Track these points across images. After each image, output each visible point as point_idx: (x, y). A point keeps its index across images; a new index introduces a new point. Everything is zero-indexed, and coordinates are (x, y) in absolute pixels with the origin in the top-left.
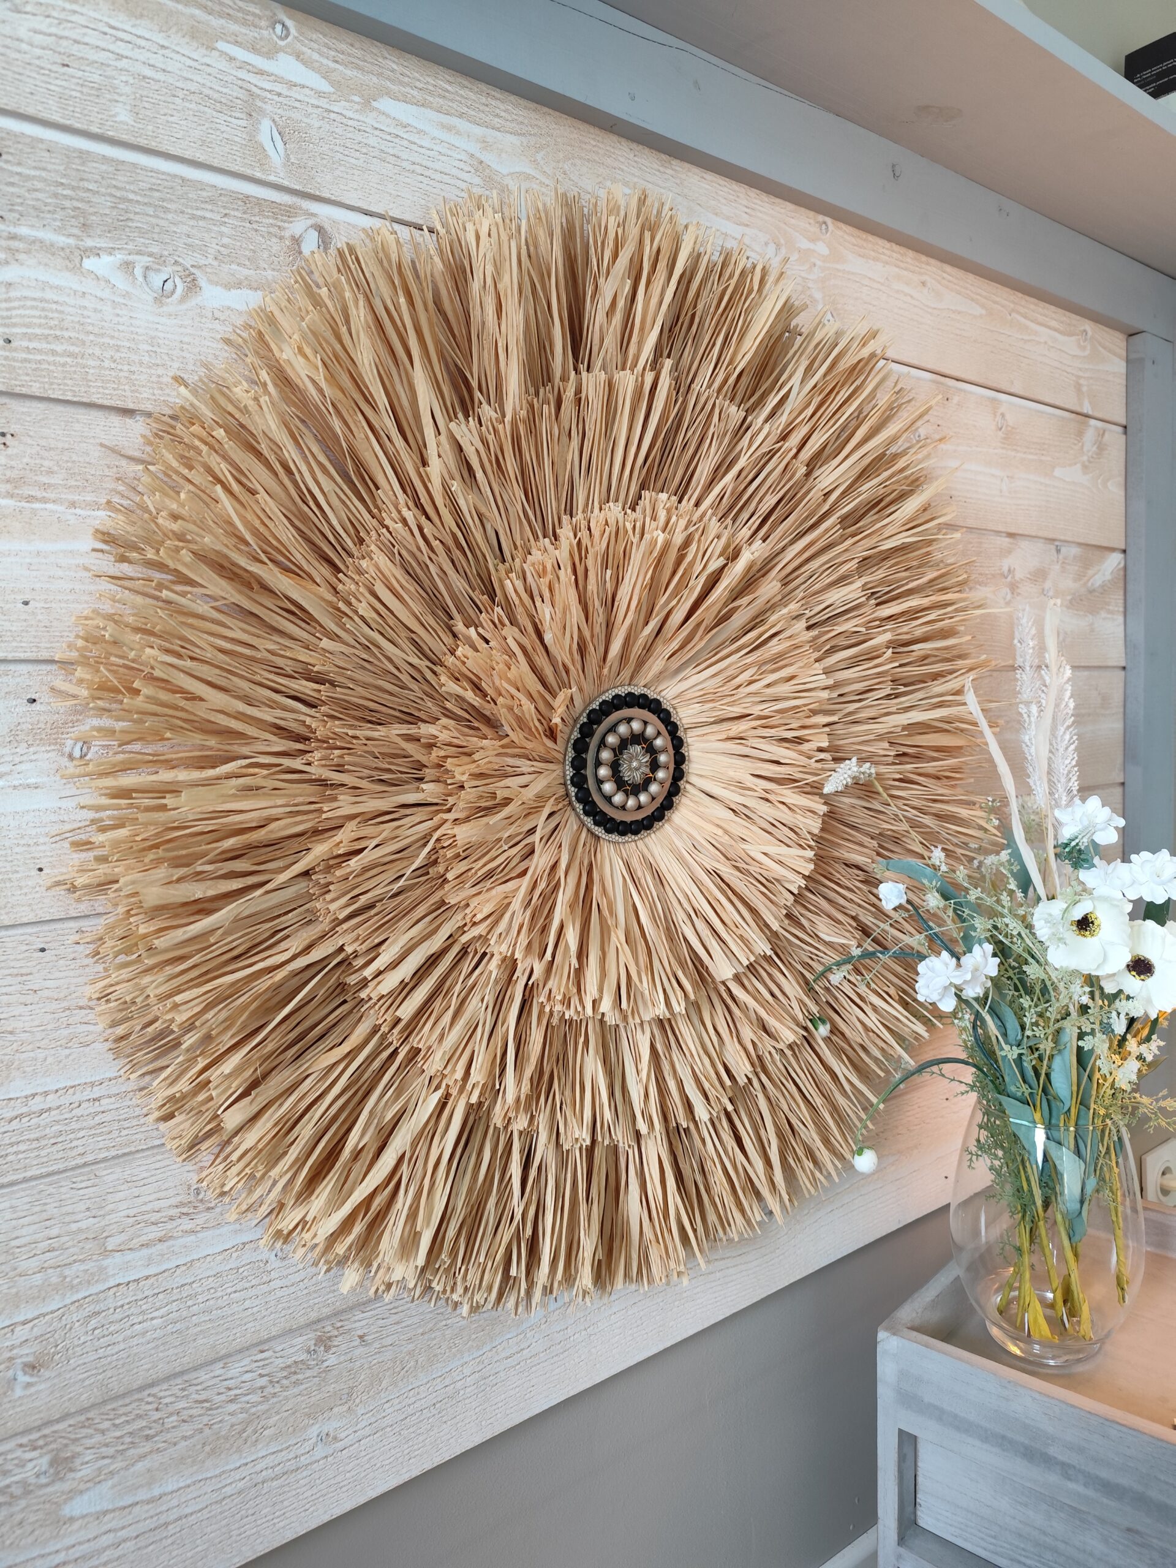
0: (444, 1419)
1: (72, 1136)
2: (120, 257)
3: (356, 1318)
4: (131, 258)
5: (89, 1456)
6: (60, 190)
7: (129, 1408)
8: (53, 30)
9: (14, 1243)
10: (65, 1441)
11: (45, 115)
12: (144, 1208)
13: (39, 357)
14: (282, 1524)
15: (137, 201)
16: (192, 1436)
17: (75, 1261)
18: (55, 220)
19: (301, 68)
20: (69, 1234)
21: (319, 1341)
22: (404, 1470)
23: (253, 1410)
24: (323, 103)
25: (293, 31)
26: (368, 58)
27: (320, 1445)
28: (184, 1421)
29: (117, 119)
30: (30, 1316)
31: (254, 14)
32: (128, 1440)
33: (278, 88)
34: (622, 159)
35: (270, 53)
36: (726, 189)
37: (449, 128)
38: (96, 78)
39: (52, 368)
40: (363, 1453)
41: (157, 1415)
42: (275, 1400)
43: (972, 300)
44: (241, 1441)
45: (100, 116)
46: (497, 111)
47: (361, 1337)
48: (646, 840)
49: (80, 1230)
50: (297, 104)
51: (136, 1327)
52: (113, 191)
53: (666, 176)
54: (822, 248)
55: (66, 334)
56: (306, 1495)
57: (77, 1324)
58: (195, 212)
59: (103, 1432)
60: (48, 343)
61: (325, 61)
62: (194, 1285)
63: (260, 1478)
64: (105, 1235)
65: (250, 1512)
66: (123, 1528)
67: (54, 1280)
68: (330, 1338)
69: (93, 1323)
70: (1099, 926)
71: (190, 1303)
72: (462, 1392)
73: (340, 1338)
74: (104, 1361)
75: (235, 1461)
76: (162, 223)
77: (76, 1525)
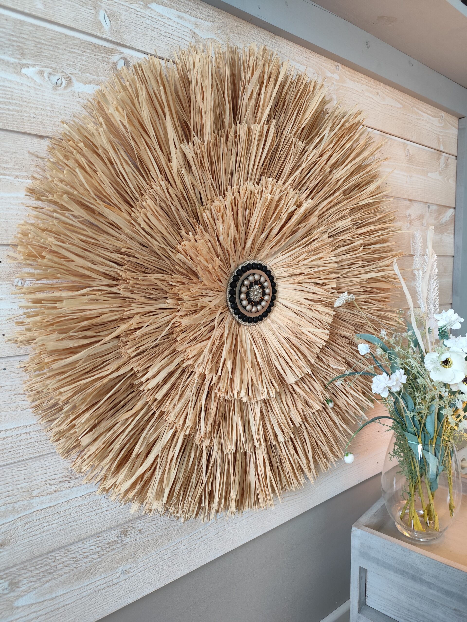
0: (174, 563)
1: (18, 448)
2: (38, 68)
3: (138, 523)
4: (43, 69)
5: (25, 581)
6: (11, 38)
7: (42, 561)
10: (15, 576)
12: (49, 478)
14: (106, 607)
15: (46, 44)
16: (69, 572)
17: (19, 501)
18: (9, 51)
20: (16, 489)
21: (123, 532)
22: (157, 584)
23: (95, 561)
24: (127, 4)
27: (123, 575)
28: (65, 566)
29: (37, 7)
32: (42, 574)
34: (254, 34)
36: (297, 50)
37: (181, 18)
39: (8, 116)
40: (140, 578)
41: (54, 564)
42: (104, 557)
43: (397, 101)
44: (89, 574)
45: (29, 5)
46: (202, 11)
47: (140, 530)
48: (260, 325)
49: (21, 488)
50: (116, 4)
51: (45, 528)
52: (35, 39)
53: (273, 43)
54: (336, 77)
55: (14, 102)
56: (116, 595)
57: (20, 527)
58: (71, 50)
59: (31, 571)
60: (6, 105)
62: (70, 510)
63: (97, 589)
64: (32, 489)
65: (93, 603)
66: (40, 611)
67: (10, 509)
68: (127, 531)
69: (27, 526)
70: (452, 363)
71: (68, 518)
72: (181, 552)
73: (131, 531)
74: (31, 542)
75: (87, 582)
76: (56, 54)
77: (20, 610)
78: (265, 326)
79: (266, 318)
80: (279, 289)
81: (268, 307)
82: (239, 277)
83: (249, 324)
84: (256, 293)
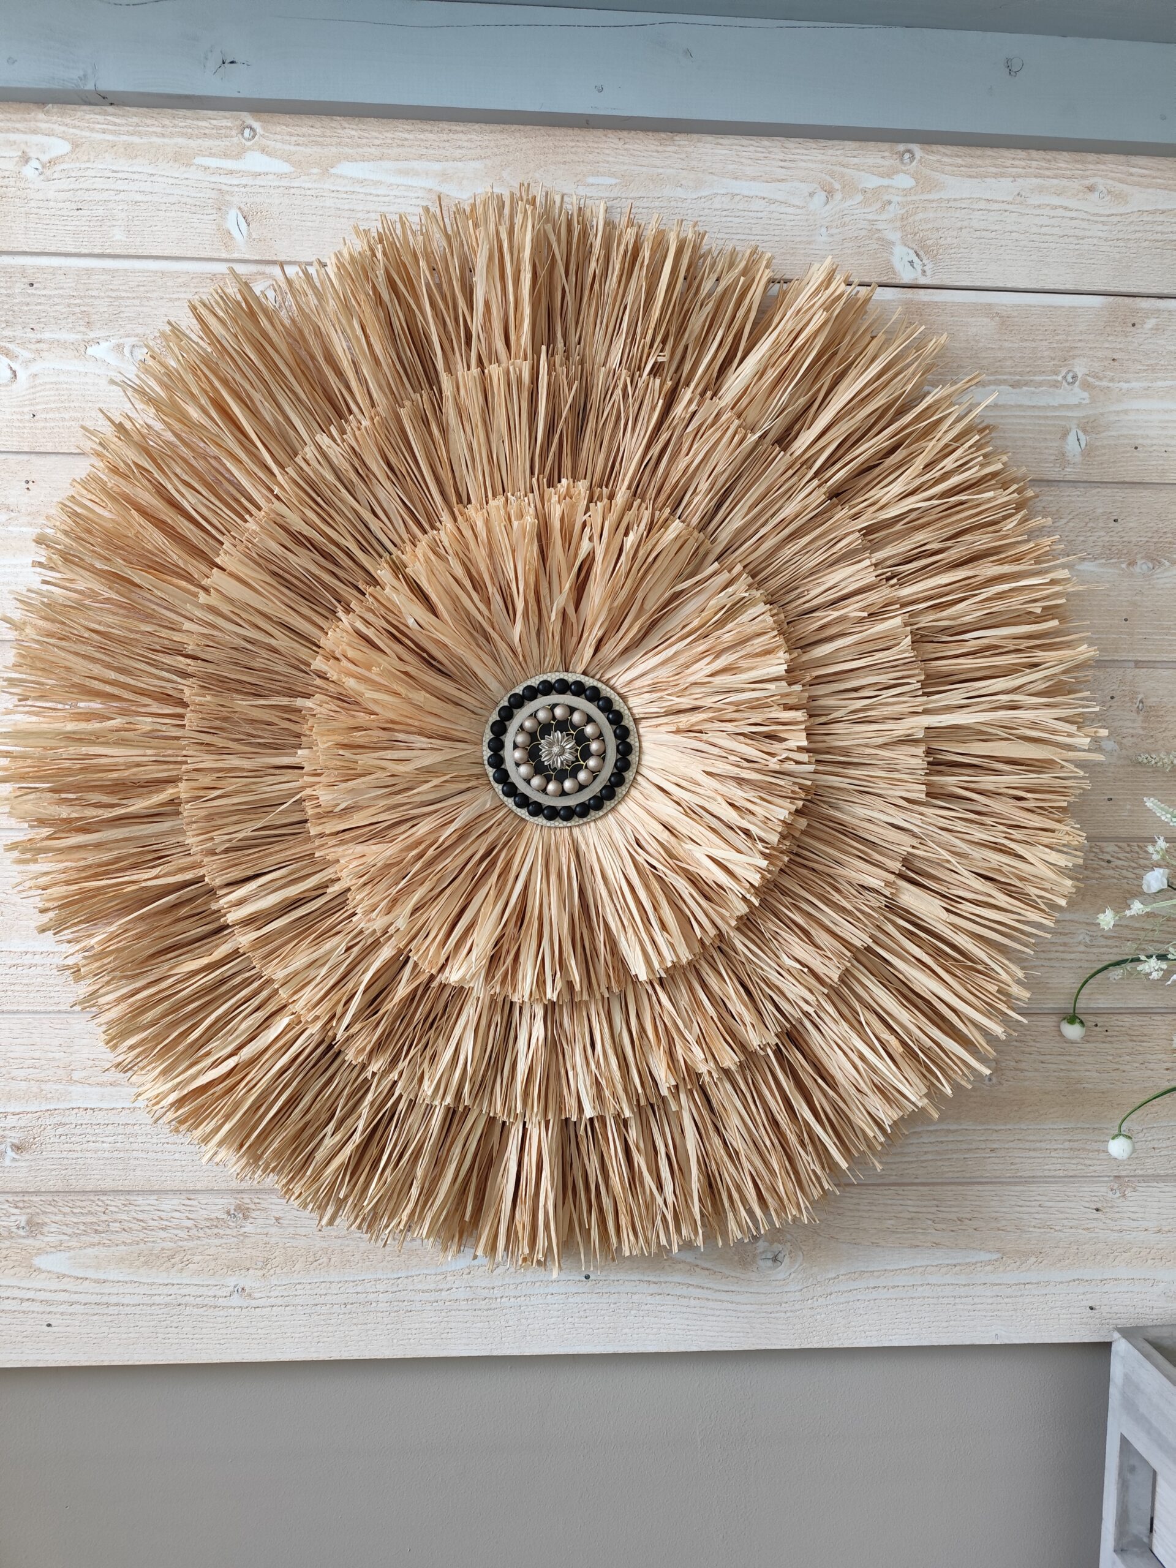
0: (355, 1321)
1: (51, 988)
2: (114, 341)
3: (273, 1201)
4: (121, 341)
5: (53, 1228)
6: (72, 301)
7: (84, 1204)
8: (72, 186)
9: (9, 1055)
10: (38, 1210)
11: (63, 250)
13: (53, 424)
14: (199, 1346)
15: (128, 297)
16: (130, 1244)
17: (49, 1081)
18: (68, 324)
19: (265, 158)
20: (46, 1059)
21: (238, 1208)
22: (313, 1350)
23: (180, 1243)
24: (284, 183)
25: (259, 130)
26: (328, 133)
27: (235, 1295)
29: (114, 239)
30: (17, 1111)
31: (227, 127)
32: (82, 1228)
33: (244, 181)
34: (607, 152)
35: (239, 156)
36: (751, 149)
37: (405, 173)
38: (101, 212)
39: (62, 430)
40: (274, 1319)
41: (104, 1218)
42: (199, 1242)
44: (169, 1264)
45: (101, 240)
46: (460, 143)
47: (277, 1219)
48: (584, 828)
49: (54, 1059)
50: (261, 190)
51: (91, 1144)
52: (110, 294)
53: (667, 154)
54: (904, 181)
55: (72, 405)
56: (221, 1331)
57: (49, 1127)
58: (171, 296)
59: (64, 1214)
60: (60, 413)
61: (287, 147)
62: (135, 1127)
63: (184, 1300)
64: (71, 1067)
65: (175, 1325)
66: (76, 1293)
67: (35, 1090)
68: (248, 1209)
69: (60, 1131)
71: (131, 1140)
72: (374, 1304)
73: (258, 1213)
74: (66, 1162)
75: (162, 1278)
76: (145, 309)
77: (43, 1275)
78: (599, 830)
79: (601, 813)
80: (644, 744)
81: (605, 787)
82: (515, 711)
83: (549, 823)
84: (556, 749)
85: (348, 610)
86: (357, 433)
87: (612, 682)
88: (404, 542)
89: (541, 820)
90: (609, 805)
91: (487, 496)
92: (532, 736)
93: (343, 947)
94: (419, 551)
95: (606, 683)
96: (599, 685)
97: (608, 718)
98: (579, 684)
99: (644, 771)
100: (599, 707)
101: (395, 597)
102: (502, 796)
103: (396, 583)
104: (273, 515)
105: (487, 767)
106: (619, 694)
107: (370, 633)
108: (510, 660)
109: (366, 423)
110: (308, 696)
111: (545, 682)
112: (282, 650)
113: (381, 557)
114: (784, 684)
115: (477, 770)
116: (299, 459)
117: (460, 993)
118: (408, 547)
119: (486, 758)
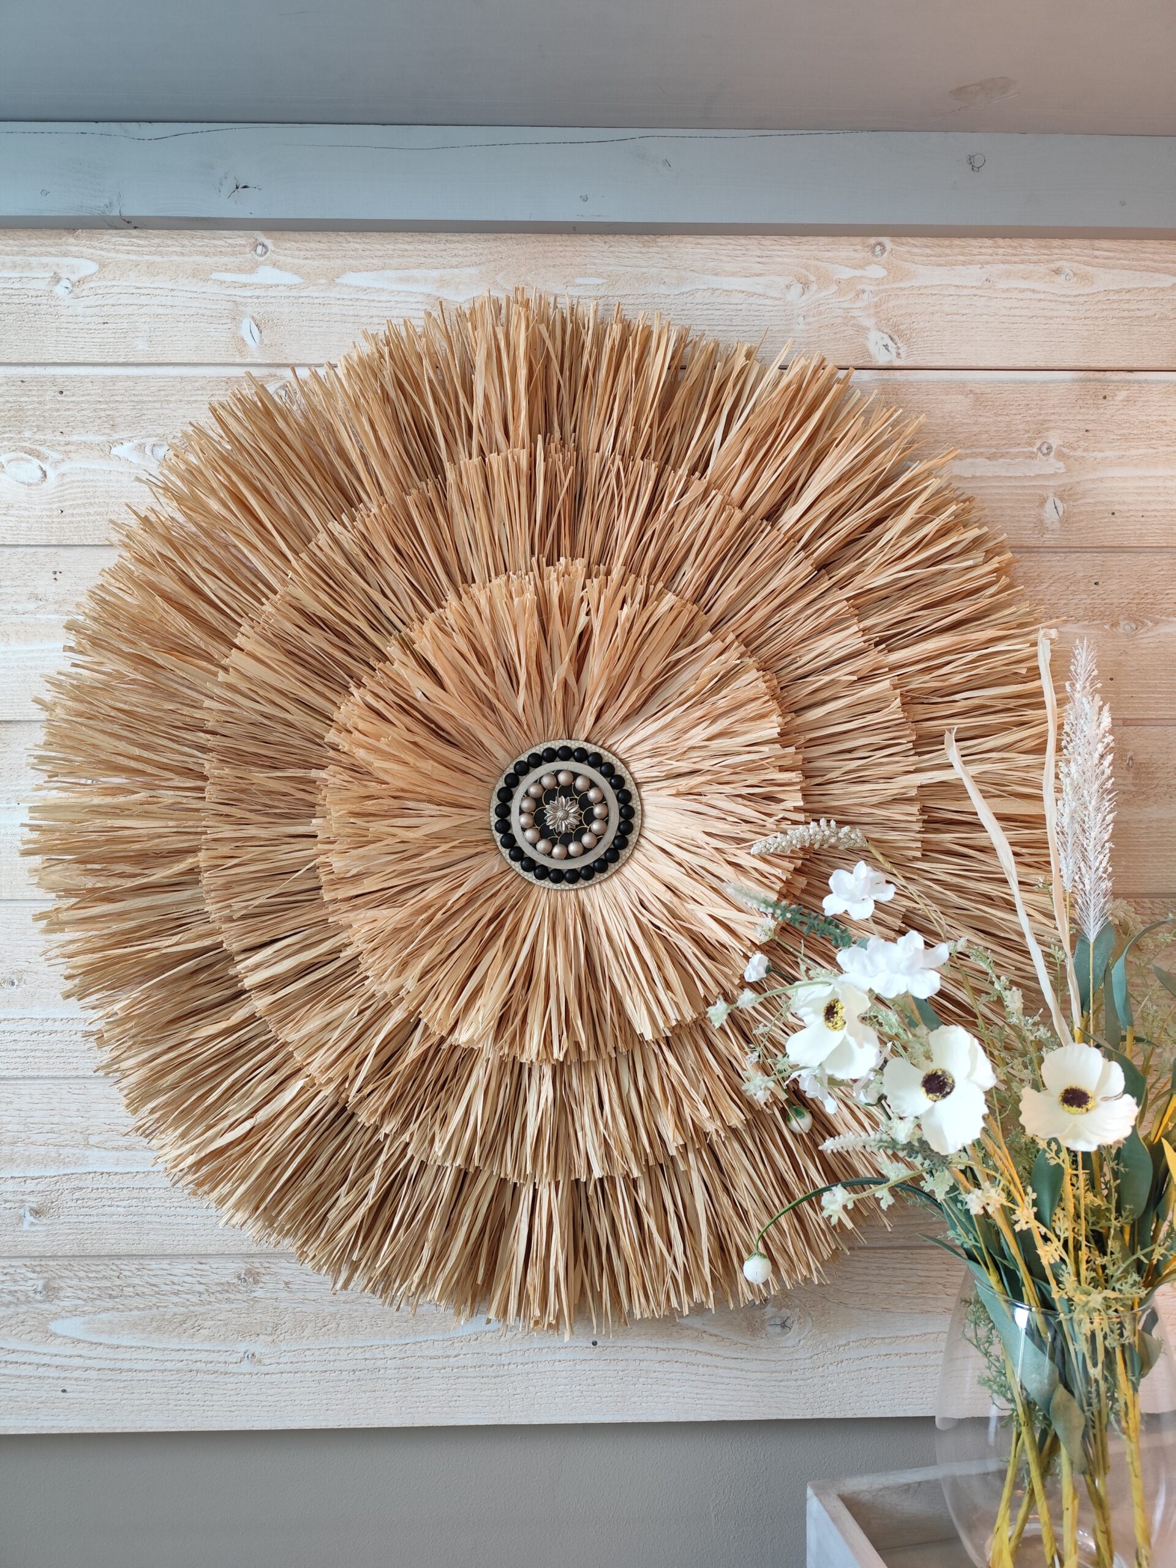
0: (363, 1388)
2: (136, 441)
3: (282, 1265)
4: (143, 441)
5: (69, 1292)
6: (98, 406)
7: (99, 1268)
8: (99, 302)
9: (29, 1120)
10: (54, 1275)
11: (90, 360)
12: (116, 1121)
13: (79, 519)
14: (210, 1414)
15: (150, 401)
16: (143, 1309)
17: (67, 1145)
18: (94, 427)
19: (276, 271)
20: (65, 1124)
21: (249, 1272)
22: (321, 1418)
23: (192, 1308)
24: (294, 293)
25: (271, 247)
26: (334, 247)
27: (246, 1361)
28: (138, 1294)
29: (137, 349)
30: (36, 1175)
31: (241, 245)
32: (97, 1292)
33: (257, 293)
35: (252, 270)
37: (406, 280)
38: (125, 325)
39: (87, 525)
40: (283, 1385)
41: (118, 1282)
42: (210, 1307)
44: (181, 1329)
45: (126, 350)
47: (287, 1283)
49: (72, 1124)
50: (273, 300)
51: (106, 1208)
52: (133, 398)
54: (876, 271)
55: (97, 501)
56: (232, 1398)
57: (66, 1192)
58: (193, 399)
59: (80, 1279)
60: (85, 508)
61: (296, 261)
63: (195, 1367)
64: (88, 1132)
65: (185, 1391)
66: (90, 1358)
67: (53, 1154)
68: (258, 1273)
69: (77, 1195)
71: (145, 1204)
72: (382, 1371)
73: (268, 1277)
74: (82, 1226)
75: (174, 1344)
76: (165, 411)
77: (59, 1341)
78: (603, 892)
79: (606, 876)
80: (646, 808)
81: (609, 850)
82: (521, 778)
83: (555, 886)
84: (560, 814)
85: (360, 684)
86: (367, 520)
87: (614, 748)
88: (412, 620)
89: (547, 883)
90: (613, 867)
91: (490, 576)
92: (537, 801)
93: (356, 1010)
94: (426, 628)
95: (608, 749)
96: (602, 751)
97: (610, 783)
98: (581, 750)
99: (646, 833)
100: (601, 773)
101: (403, 672)
102: (509, 861)
103: (404, 659)
104: (288, 598)
105: (495, 832)
106: (621, 760)
107: (380, 706)
108: (515, 729)
109: (375, 510)
110: (322, 767)
111: (549, 750)
112: (298, 724)
113: (390, 634)
114: (778, 746)
115: (485, 835)
116: (312, 546)
117: (470, 1054)
118: (416, 625)
119: (493, 824)
